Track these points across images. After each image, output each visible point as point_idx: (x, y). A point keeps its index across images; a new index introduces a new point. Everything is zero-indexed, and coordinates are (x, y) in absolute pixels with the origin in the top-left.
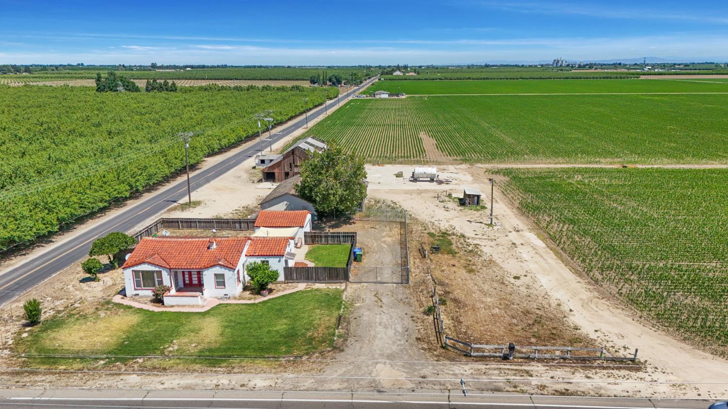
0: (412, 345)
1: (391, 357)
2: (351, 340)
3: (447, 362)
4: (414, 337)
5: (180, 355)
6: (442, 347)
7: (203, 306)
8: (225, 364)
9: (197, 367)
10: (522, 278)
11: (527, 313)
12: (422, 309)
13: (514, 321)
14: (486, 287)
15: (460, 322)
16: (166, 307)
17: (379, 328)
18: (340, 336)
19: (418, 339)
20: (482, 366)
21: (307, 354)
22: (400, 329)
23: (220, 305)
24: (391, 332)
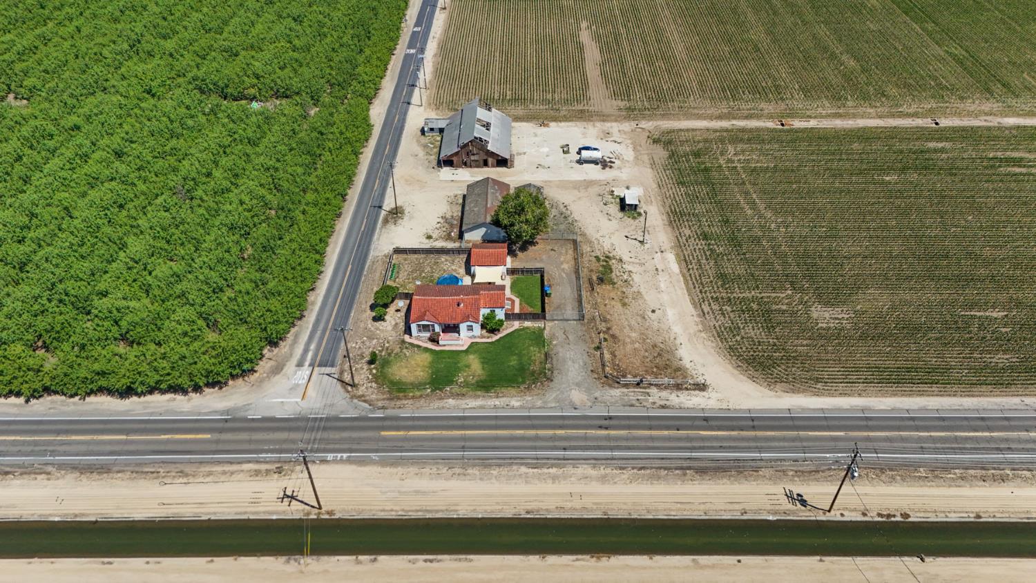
0: (589, 376)
1: (578, 385)
2: (556, 372)
3: (607, 388)
4: (590, 369)
5: (466, 384)
6: (605, 377)
7: (463, 345)
8: (493, 391)
9: (479, 393)
10: (657, 311)
11: (655, 346)
12: (593, 346)
13: (647, 354)
14: (633, 323)
15: (615, 356)
16: (440, 346)
17: (570, 363)
18: (549, 370)
19: (592, 371)
20: (625, 390)
21: (534, 383)
22: (581, 363)
23: (472, 343)
24: (577, 366)
